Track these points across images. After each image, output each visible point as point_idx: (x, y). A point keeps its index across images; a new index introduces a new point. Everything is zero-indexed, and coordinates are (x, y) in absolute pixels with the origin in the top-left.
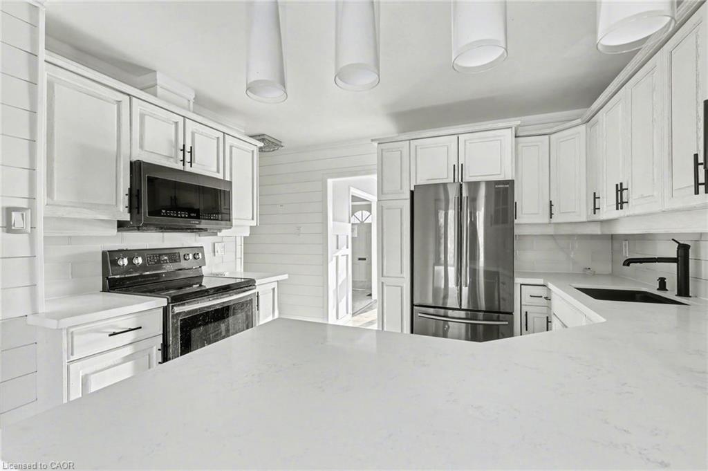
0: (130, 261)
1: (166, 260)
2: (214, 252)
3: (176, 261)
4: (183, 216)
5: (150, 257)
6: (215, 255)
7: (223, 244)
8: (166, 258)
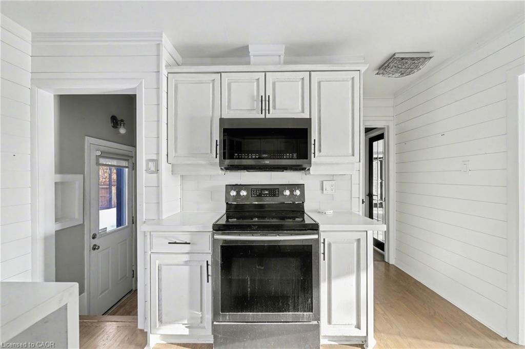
0: (238, 193)
1: (267, 194)
2: (323, 190)
3: (274, 195)
4: (254, 157)
5: (254, 191)
6: (323, 193)
7: (333, 182)
8: (266, 192)
